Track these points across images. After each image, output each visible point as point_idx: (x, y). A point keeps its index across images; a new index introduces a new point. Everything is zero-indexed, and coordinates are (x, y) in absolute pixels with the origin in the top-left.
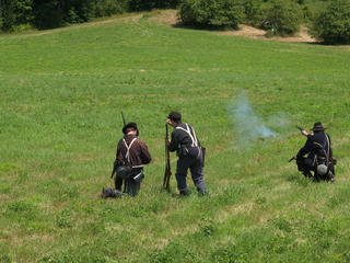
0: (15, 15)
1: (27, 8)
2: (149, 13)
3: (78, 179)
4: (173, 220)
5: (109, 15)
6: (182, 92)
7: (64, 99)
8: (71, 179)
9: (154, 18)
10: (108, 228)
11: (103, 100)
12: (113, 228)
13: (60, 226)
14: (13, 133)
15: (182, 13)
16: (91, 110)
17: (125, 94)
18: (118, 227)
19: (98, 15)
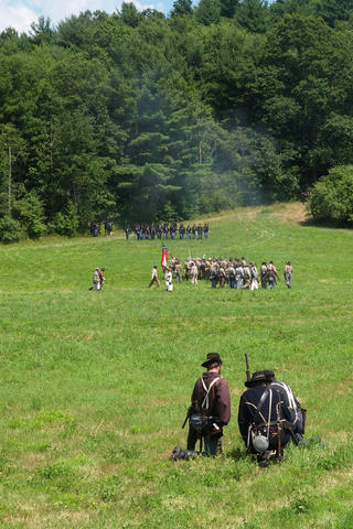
0: (94, 213)
1: (110, 203)
2: (270, 208)
3: (143, 432)
4: (256, 491)
5: (217, 211)
6: (302, 312)
7: (143, 323)
8: (133, 432)
9: (276, 214)
10: (166, 502)
11: (195, 323)
12: (173, 502)
13: (104, 498)
14: (70, 369)
15: (313, 206)
16: (177, 337)
17: (226, 315)
18: (180, 501)
19: (203, 211)
